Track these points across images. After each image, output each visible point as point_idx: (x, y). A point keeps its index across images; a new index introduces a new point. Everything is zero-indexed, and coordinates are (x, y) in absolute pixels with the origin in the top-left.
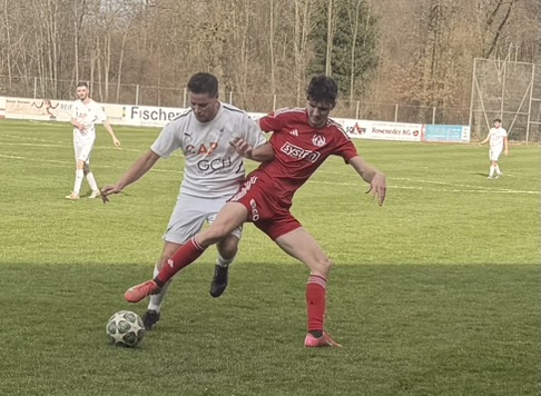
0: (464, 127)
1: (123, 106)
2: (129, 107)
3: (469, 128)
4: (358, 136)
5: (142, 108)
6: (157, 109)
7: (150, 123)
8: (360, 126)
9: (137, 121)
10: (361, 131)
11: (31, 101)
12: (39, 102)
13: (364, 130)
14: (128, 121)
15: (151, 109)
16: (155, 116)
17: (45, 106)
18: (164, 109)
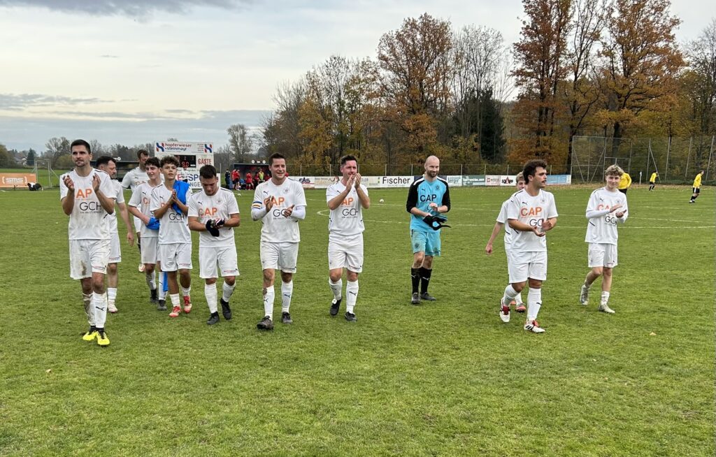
0: (568, 176)
1: (378, 177)
2: (381, 177)
3: (570, 176)
4: (508, 184)
5: (389, 177)
6: (397, 177)
7: (393, 185)
8: (510, 179)
9: (386, 185)
10: (510, 181)
11: (329, 178)
12: (332, 178)
13: (512, 181)
14: (381, 185)
15: (393, 177)
16: (396, 181)
17: (336, 180)
18: (401, 177)
